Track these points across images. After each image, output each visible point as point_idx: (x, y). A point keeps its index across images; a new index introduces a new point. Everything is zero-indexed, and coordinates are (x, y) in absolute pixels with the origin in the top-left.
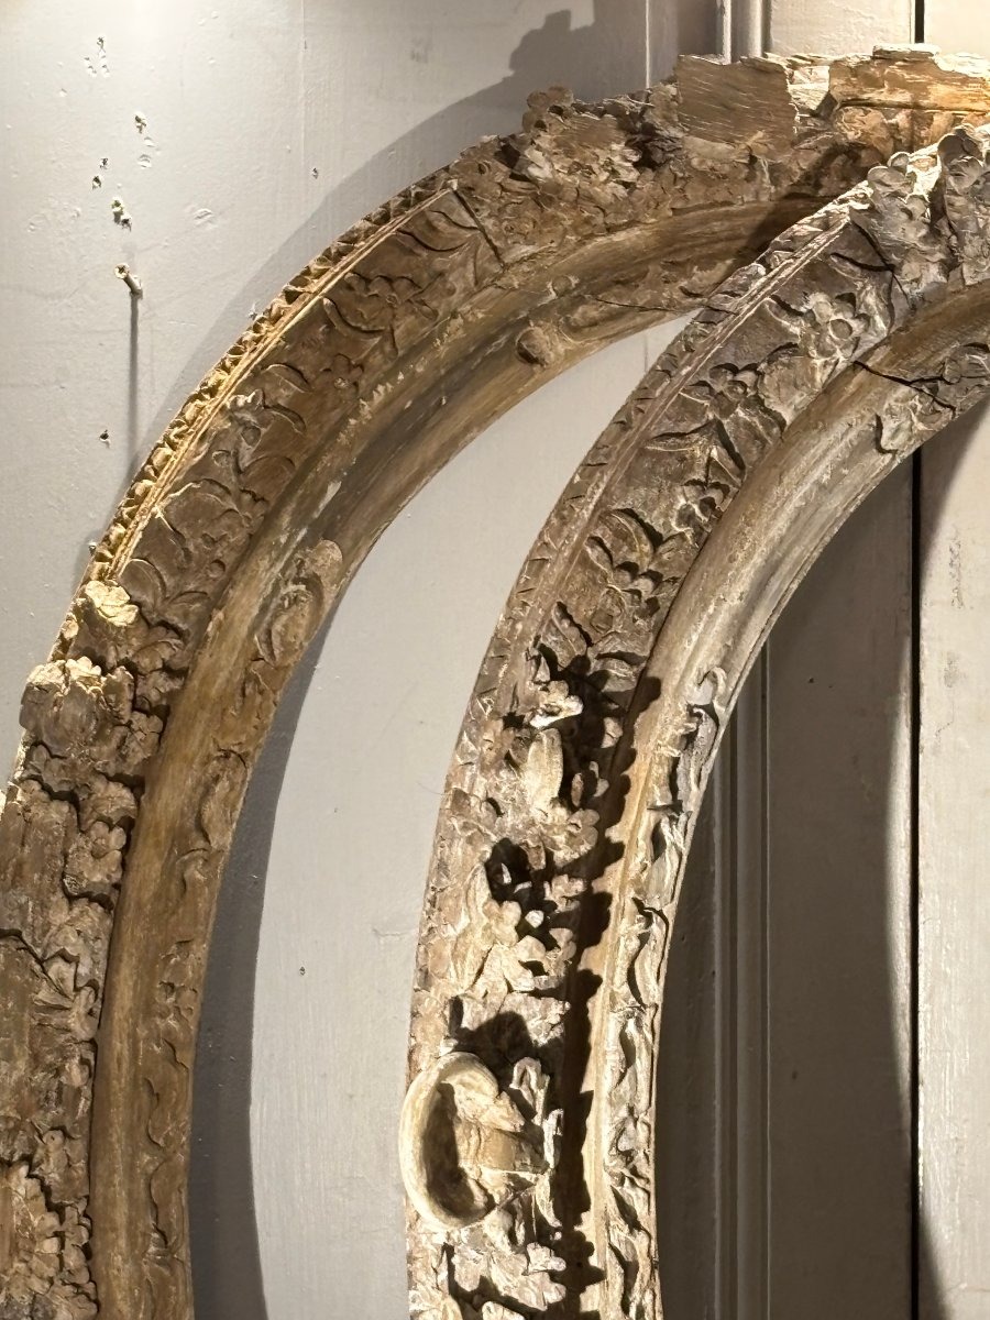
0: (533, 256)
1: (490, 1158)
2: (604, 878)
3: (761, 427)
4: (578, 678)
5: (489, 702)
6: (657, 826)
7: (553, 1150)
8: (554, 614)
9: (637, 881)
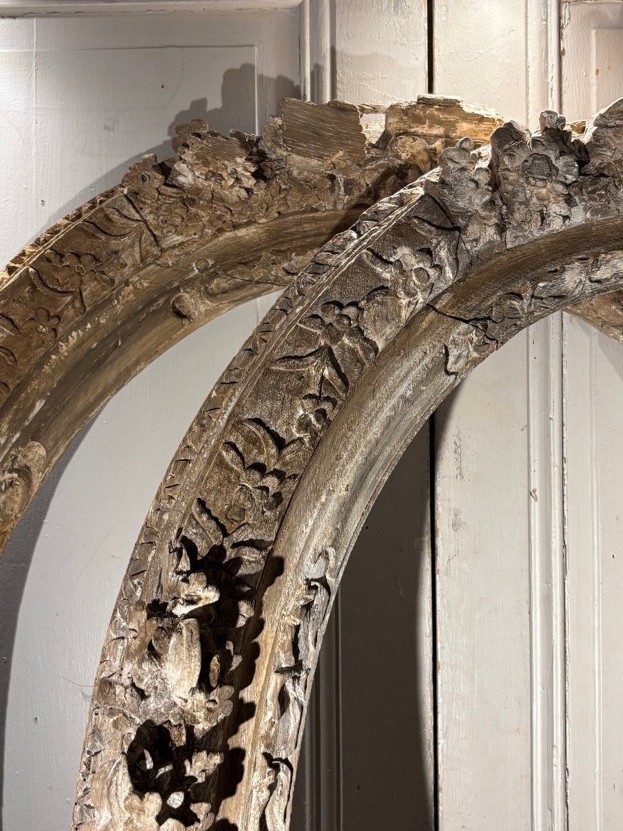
0: (182, 244)
2: (239, 735)
3: (361, 353)
4: (215, 567)
5: (139, 583)
6: (283, 687)
8: (195, 509)
9: (267, 736)
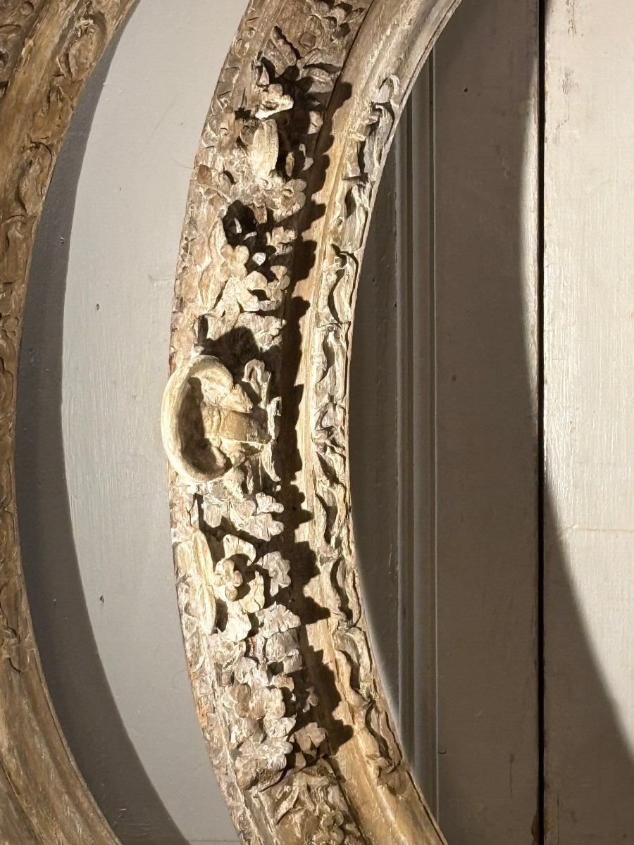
1: (228, 432)
2: (311, 230)
4: (290, 82)
5: (226, 102)
6: (349, 192)
7: (274, 427)
8: (273, 35)
9: (335, 232)
